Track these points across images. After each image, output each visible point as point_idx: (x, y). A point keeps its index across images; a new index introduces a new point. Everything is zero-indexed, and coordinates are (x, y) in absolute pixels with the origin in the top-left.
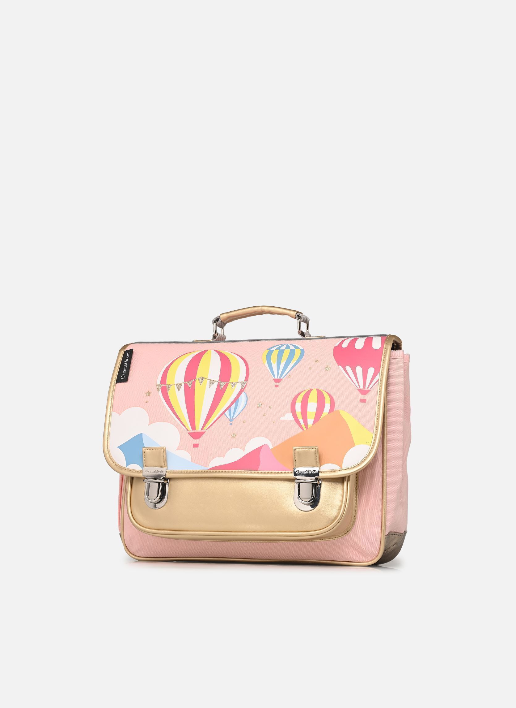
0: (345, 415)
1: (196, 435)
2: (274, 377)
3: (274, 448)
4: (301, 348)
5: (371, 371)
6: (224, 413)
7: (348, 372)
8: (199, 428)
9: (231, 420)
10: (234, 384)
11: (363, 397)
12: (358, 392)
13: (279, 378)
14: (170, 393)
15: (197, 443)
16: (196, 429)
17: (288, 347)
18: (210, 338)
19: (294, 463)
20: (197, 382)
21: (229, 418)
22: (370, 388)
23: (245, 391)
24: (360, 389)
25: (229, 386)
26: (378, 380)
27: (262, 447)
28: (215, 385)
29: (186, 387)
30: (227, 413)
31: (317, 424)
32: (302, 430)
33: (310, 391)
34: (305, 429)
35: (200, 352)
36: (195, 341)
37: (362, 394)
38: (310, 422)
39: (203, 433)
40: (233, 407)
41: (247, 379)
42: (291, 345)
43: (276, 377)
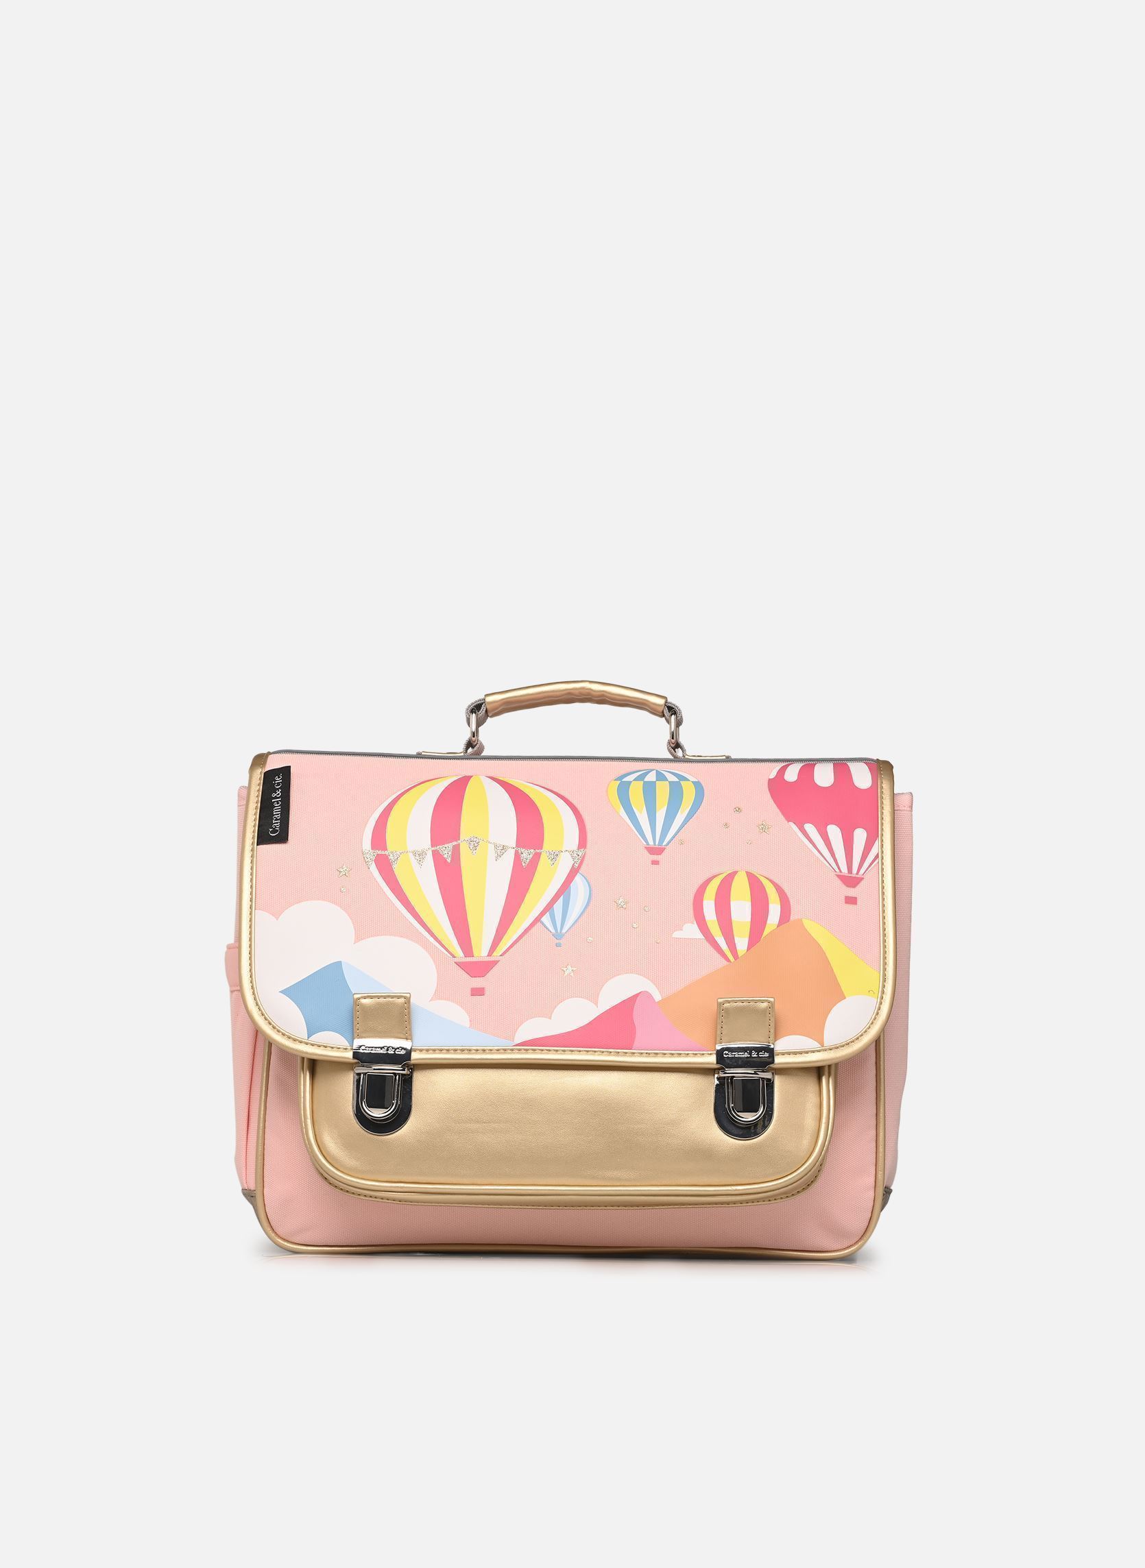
0: (815, 930)
1: (478, 969)
2: (646, 841)
3: (663, 1001)
4: (692, 779)
5: (860, 836)
6: (538, 920)
7: (811, 836)
8: (481, 951)
9: (558, 936)
10: (554, 856)
11: (852, 892)
12: (838, 882)
13: (657, 844)
14: (398, 869)
15: (479, 986)
16: (476, 953)
17: (661, 777)
18: (459, 748)
19: (719, 1032)
20: (464, 848)
21: (553, 931)
22: (862, 871)
23: (582, 870)
24: (841, 874)
25: (544, 860)
26: (877, 856)
27: (637, 995)
28: (509, 857)
29: (437, 856)
30: (546, 919)
31: (755, 949)
32: (725, 962)
33: (730, 878)
34: (731, 958)
35: (455, 778)
36: (423, 753)
37: (848, 886)
38: (742, 943)
39: (495, 963)
40: (558, 906)
41: (583, 843)
42: (668, 772)
43: (651, 843)
